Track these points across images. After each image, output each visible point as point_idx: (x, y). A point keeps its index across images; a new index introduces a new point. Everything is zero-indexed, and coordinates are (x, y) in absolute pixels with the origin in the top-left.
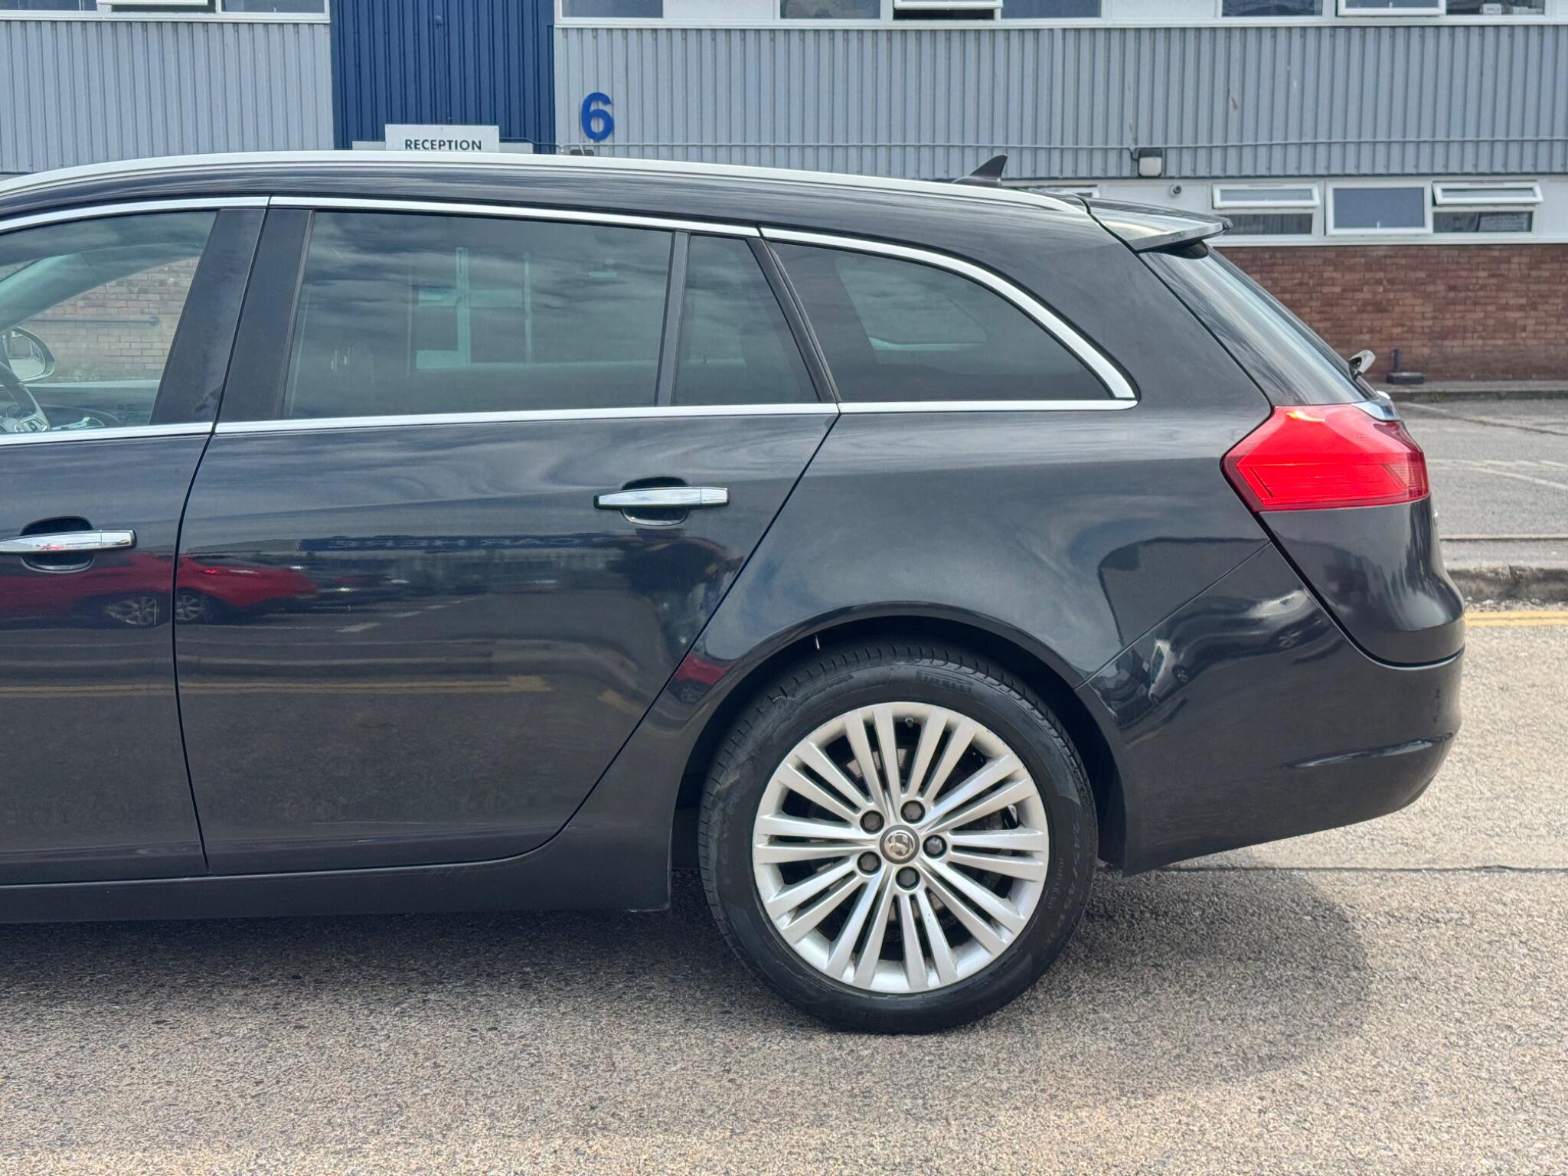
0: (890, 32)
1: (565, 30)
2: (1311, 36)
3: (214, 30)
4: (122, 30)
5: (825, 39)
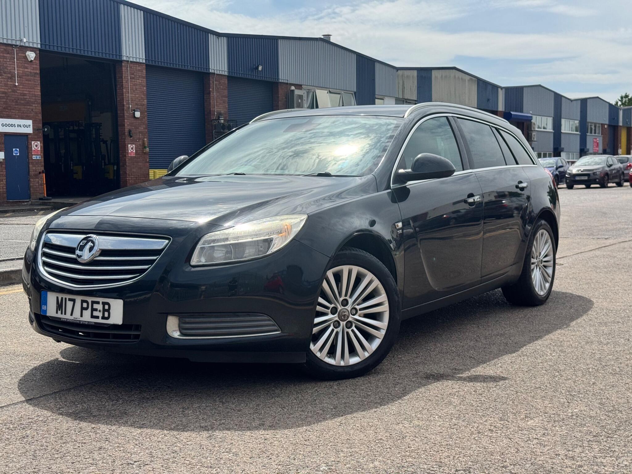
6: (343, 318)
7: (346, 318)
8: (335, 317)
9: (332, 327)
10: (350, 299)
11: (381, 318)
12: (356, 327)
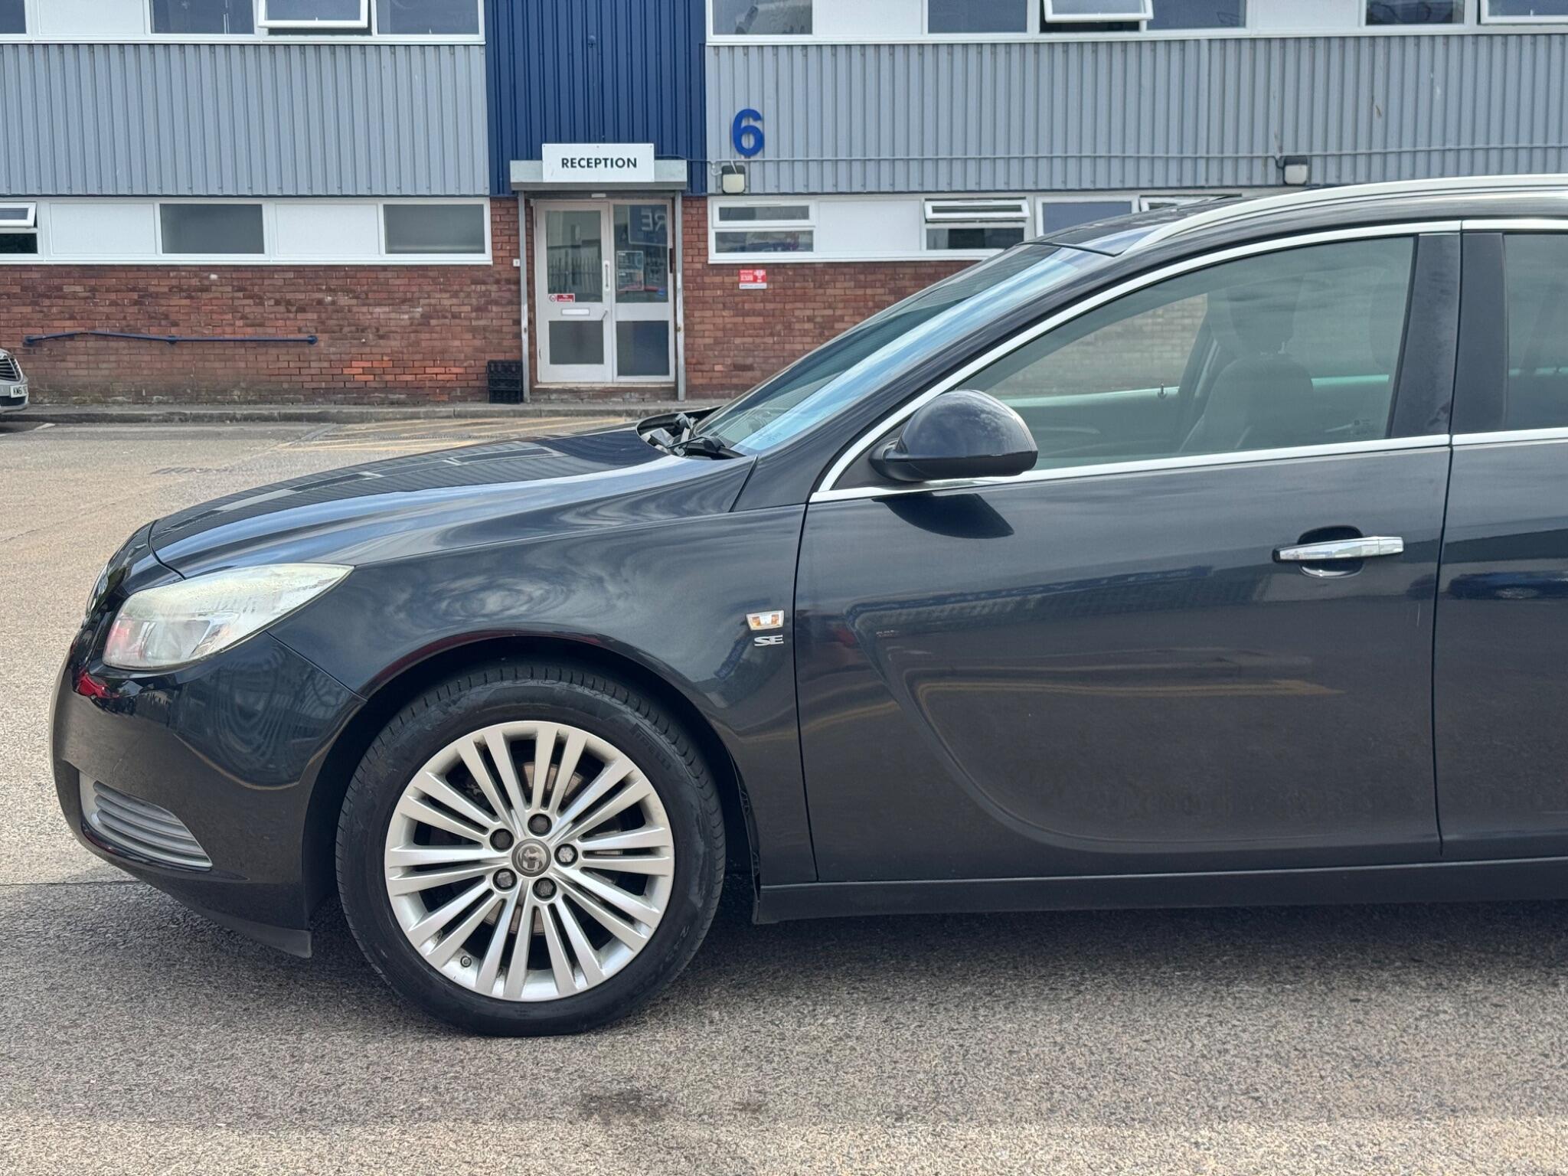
0: (1037, 45)
1: (717, 48)
2: (1454, 44)
3: (371, 53)
4: (280, 53)
5: (973, 53)
6: (525, 865)
7: (536, 868)
8: (504, 859)
9: (487, 884)
10: (558, 819)
11: (651, 892)
12: (567, 899)
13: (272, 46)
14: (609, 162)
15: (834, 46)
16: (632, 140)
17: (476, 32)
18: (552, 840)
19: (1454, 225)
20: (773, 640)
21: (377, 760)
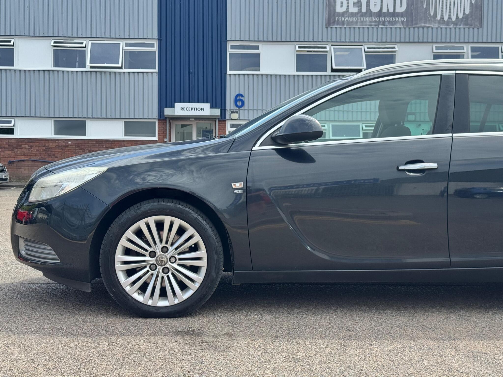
0: (330, 76)
1: (230, 75)
3: (122, 75)
4: (94, 74)
5: (310, 78)
6: (160, 262)
7: (163, 264)
8: (153, 261)
9: (148, 268)
10: (170, 248)
11: (200, 272)
12: (173, 274)
13: (91, 72)
14: (195, 109)
15: (267, 75)
16: (203, 102)
17: (155, 69)
18: (168, 255)
19: (453, 72)
20: (240, 191)
21: (114, 227)
